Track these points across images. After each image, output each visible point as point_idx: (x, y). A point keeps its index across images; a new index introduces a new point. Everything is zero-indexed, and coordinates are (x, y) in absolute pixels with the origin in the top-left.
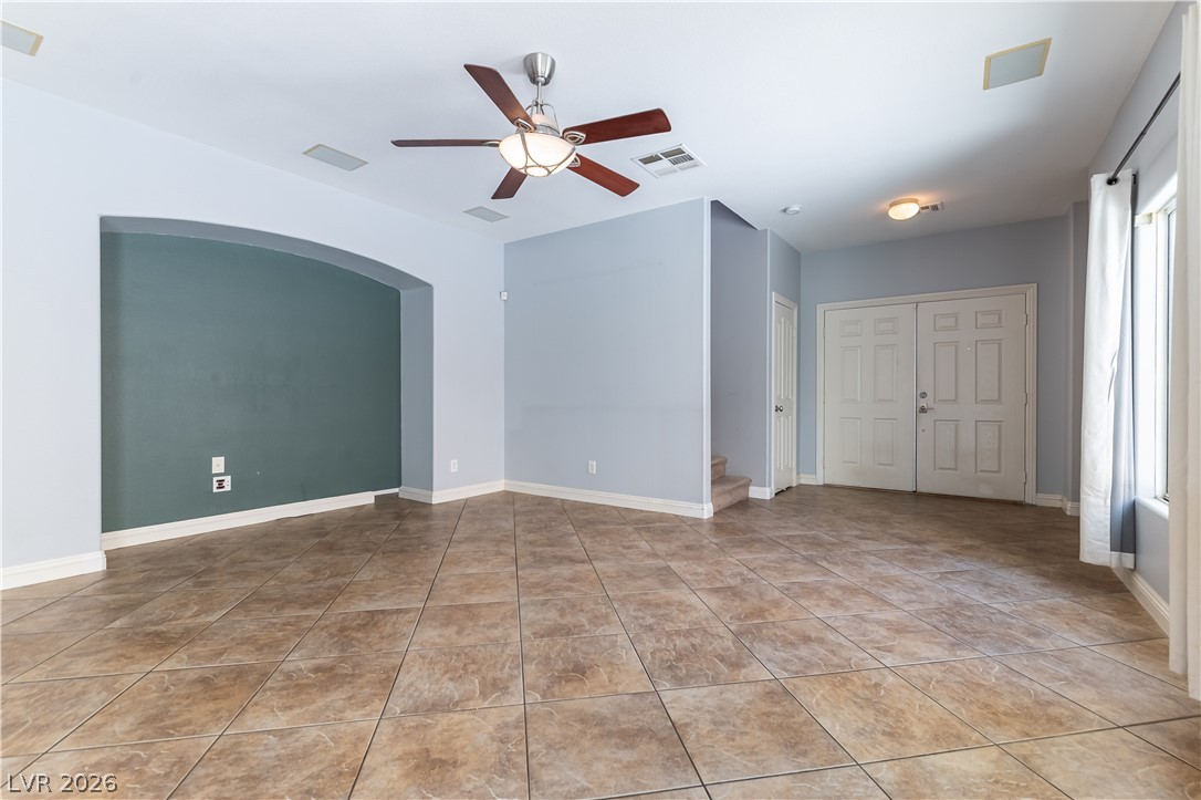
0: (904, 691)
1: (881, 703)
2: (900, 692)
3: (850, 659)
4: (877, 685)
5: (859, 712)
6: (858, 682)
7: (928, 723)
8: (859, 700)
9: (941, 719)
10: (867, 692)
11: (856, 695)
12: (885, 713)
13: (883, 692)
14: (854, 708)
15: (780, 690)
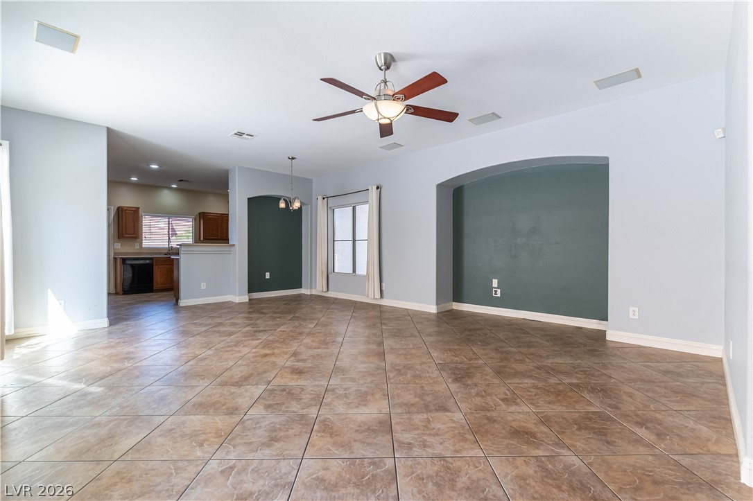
0: (185, 453)
1: (189, 438)
2: (186, 451)
3: (234, 447)
4: (201, 445)
5: (194, 429)
6: (212, 439)
7: (158, 446)
8: (200, 432)
9: (152, 453)
10: (201, 438)
11: (204, 433)
12: (182, 436)
13: (194, 444)
14: (198, 428)
15: (235, 412)
